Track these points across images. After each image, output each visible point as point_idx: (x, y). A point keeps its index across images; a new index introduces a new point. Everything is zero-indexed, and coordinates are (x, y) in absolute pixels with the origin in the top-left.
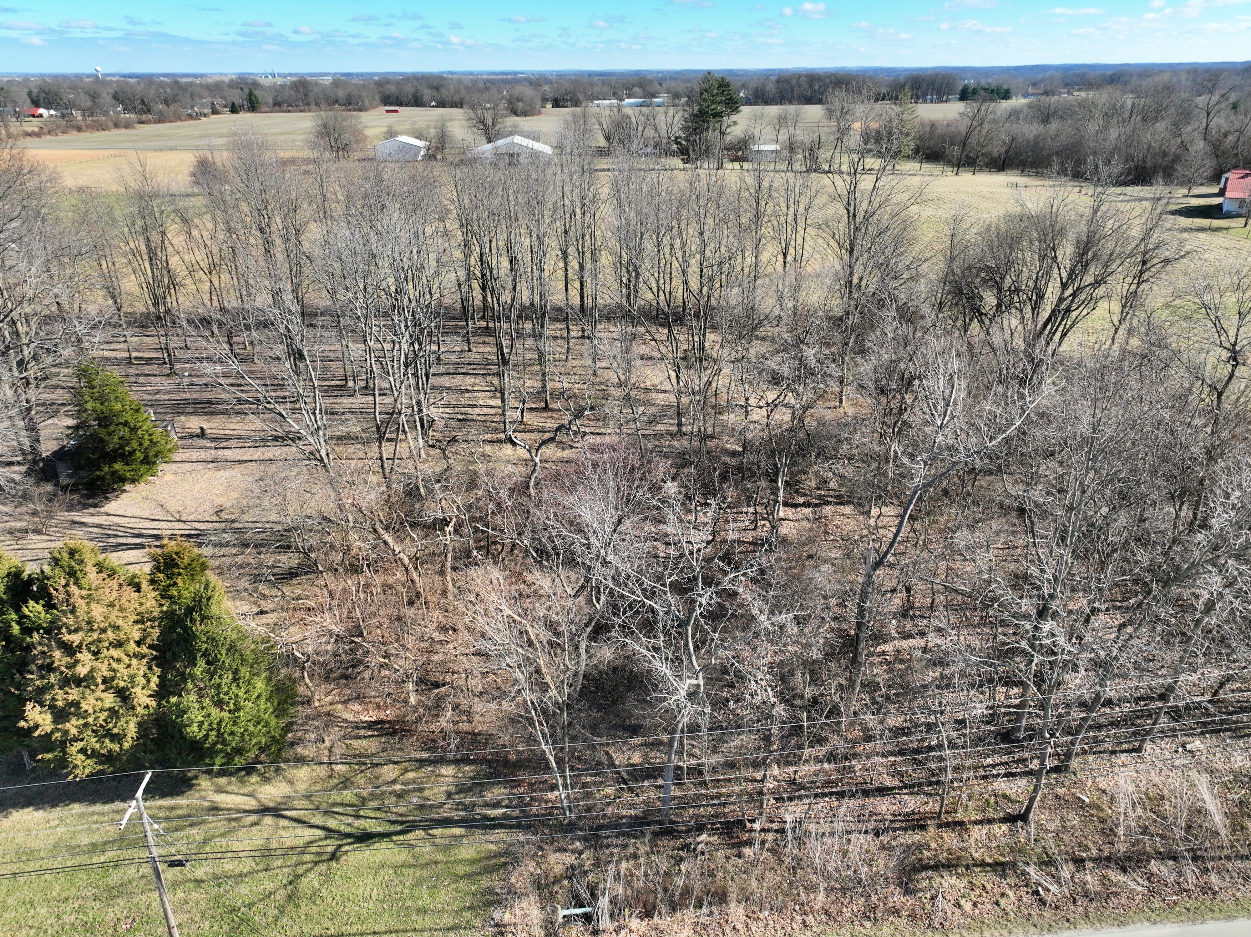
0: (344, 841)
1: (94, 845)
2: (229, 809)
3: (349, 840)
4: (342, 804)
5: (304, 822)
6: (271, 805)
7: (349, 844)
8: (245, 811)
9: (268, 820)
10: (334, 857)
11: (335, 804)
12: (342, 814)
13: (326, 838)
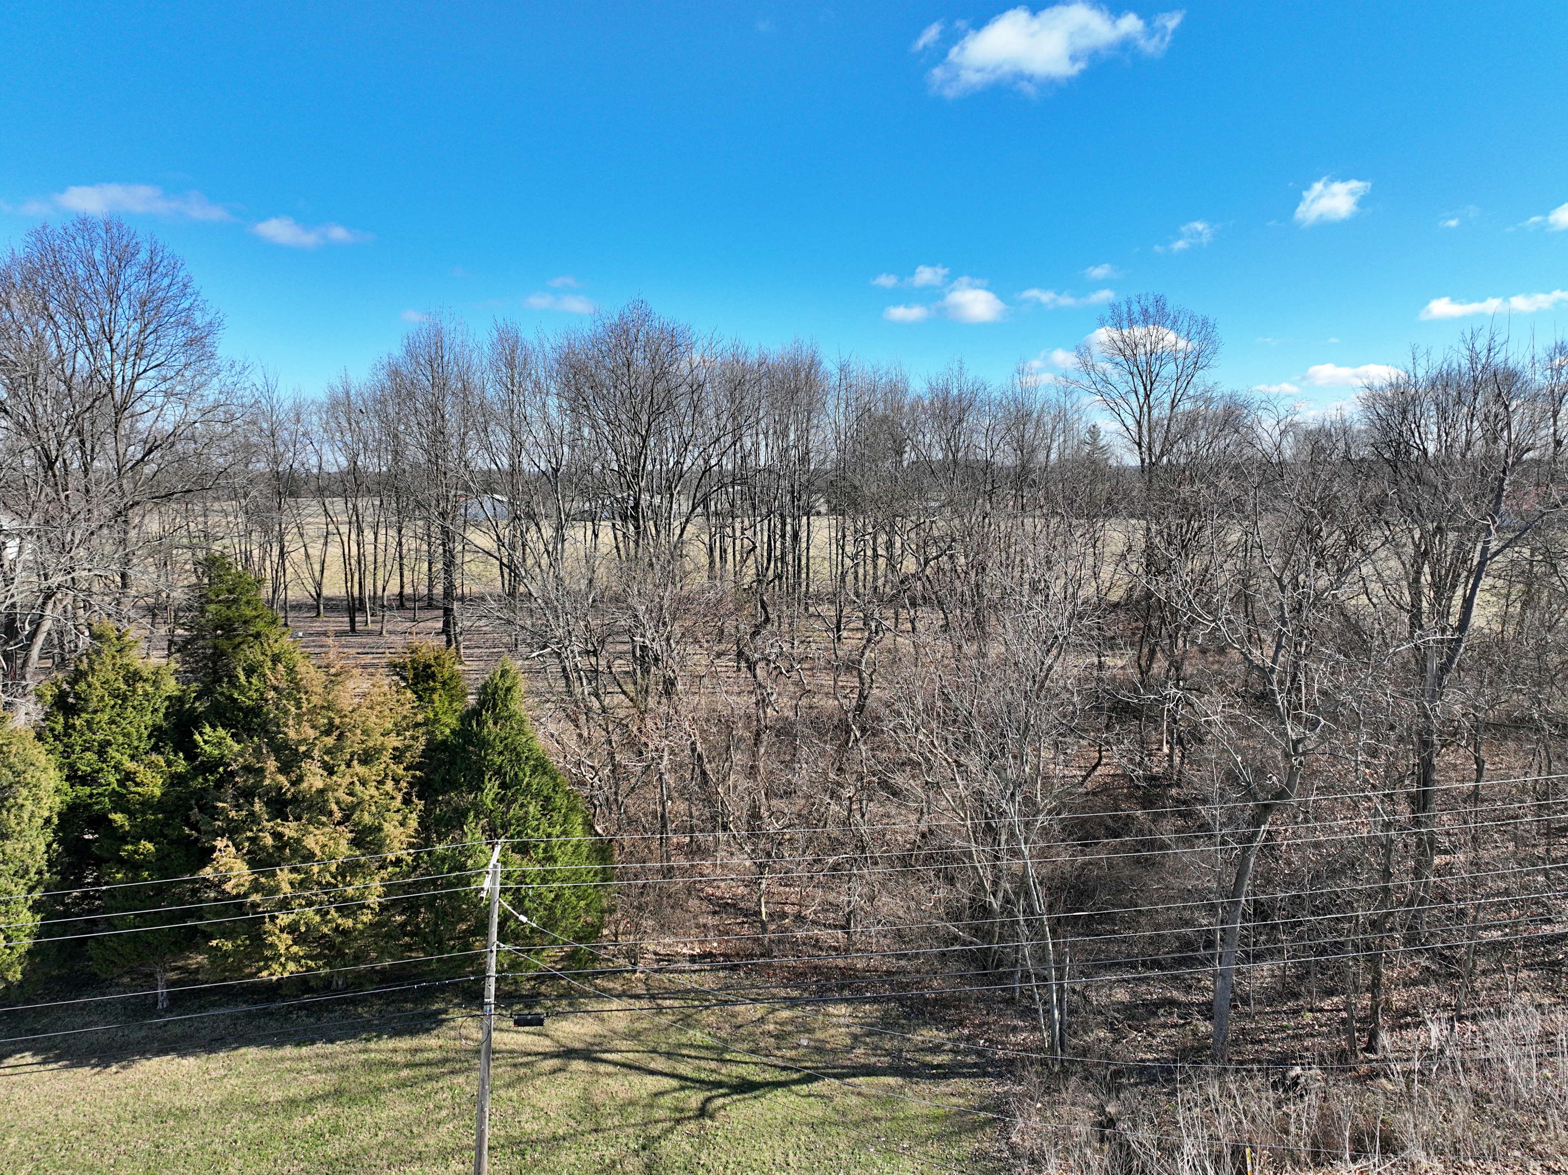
0: (714, 1093)
1: (293, 1102)
2: (511, 1052)
3: (721, 1091)
4: (691, 1046)
5: (638, 1068)
6: (577, 1045)
7: (723, 1095)
8: (537, 1054)
9: (578, 1065)
10: (703, 1112)
11: (681, 1045)
12: (696, 1058)
13: (683, 1088)
